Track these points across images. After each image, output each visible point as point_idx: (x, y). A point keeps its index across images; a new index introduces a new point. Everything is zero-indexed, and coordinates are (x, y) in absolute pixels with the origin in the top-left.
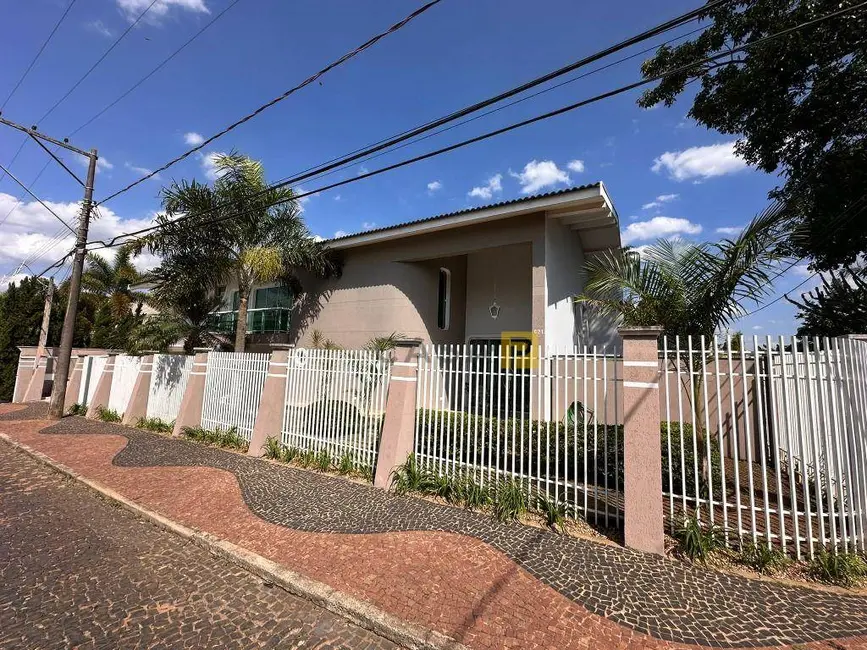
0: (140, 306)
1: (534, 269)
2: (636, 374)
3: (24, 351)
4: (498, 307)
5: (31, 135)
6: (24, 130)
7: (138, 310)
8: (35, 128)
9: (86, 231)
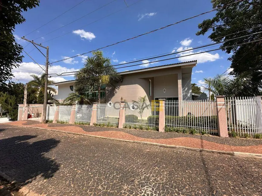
0: (50, 91)
1: (178, 80)
2: (220, 105)
3: (20, 105)
4: (166, 90)
5: (32, 43)
6: (30, 42)
7: (50, 92)
8: (33, 41)
9: (48, 70)
